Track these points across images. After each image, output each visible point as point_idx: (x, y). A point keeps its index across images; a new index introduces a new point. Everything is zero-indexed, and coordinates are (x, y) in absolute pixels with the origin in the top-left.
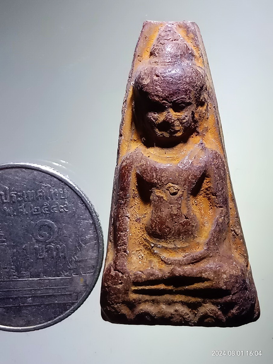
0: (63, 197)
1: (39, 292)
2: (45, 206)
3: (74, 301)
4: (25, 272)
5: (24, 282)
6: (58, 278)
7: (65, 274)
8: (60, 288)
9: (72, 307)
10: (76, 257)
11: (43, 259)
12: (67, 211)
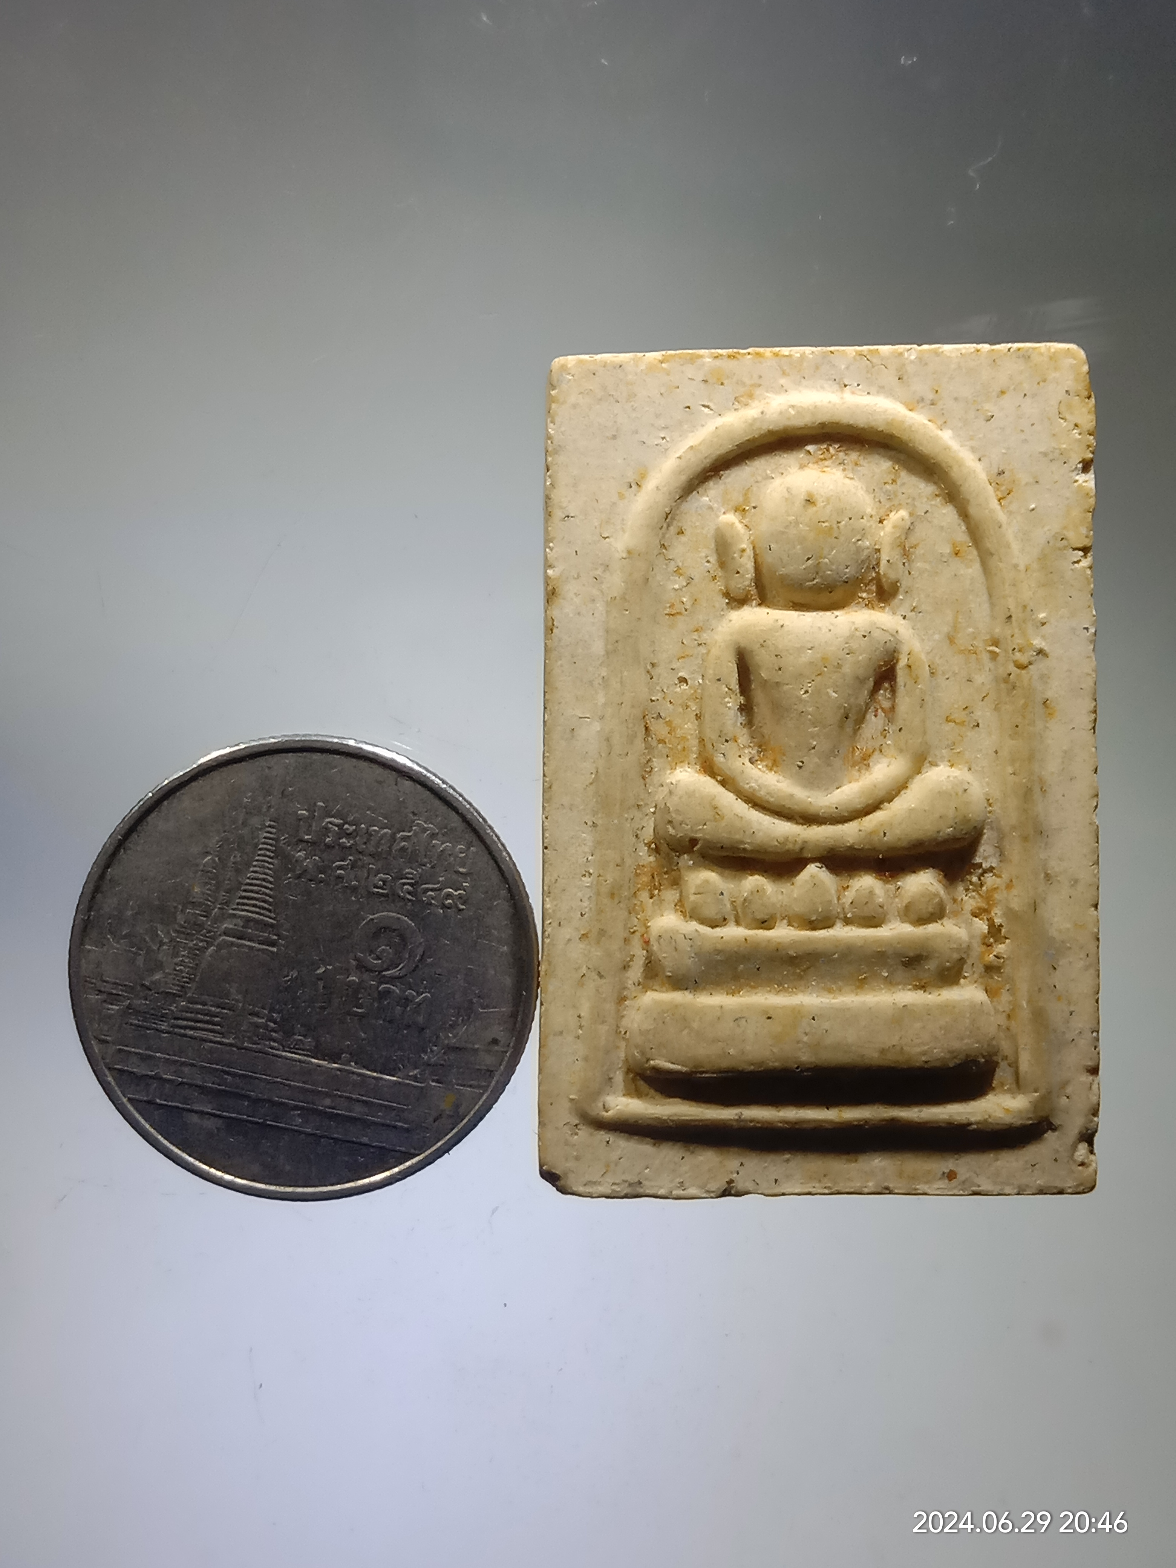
0: (461, 870)
1: (328, 1101)
2: (407, 878)
3: (412, 1151)
4: (305, 1036)
5: (294, 1063)
6: (388, 1077)
7: (411, 1074)
8: (386, 1106)
9: (402, 1167)
10: (451, 1035)
11: (362, 1016)
12: (463, 909)
